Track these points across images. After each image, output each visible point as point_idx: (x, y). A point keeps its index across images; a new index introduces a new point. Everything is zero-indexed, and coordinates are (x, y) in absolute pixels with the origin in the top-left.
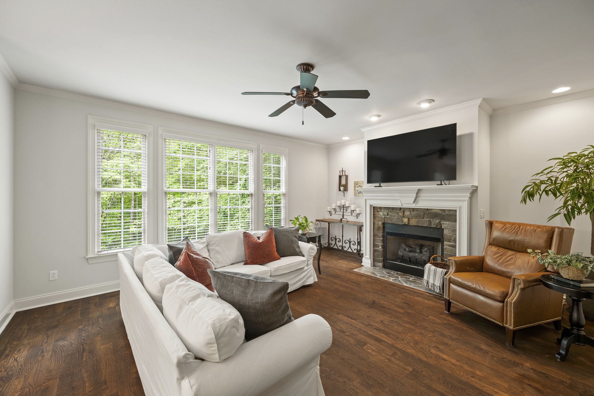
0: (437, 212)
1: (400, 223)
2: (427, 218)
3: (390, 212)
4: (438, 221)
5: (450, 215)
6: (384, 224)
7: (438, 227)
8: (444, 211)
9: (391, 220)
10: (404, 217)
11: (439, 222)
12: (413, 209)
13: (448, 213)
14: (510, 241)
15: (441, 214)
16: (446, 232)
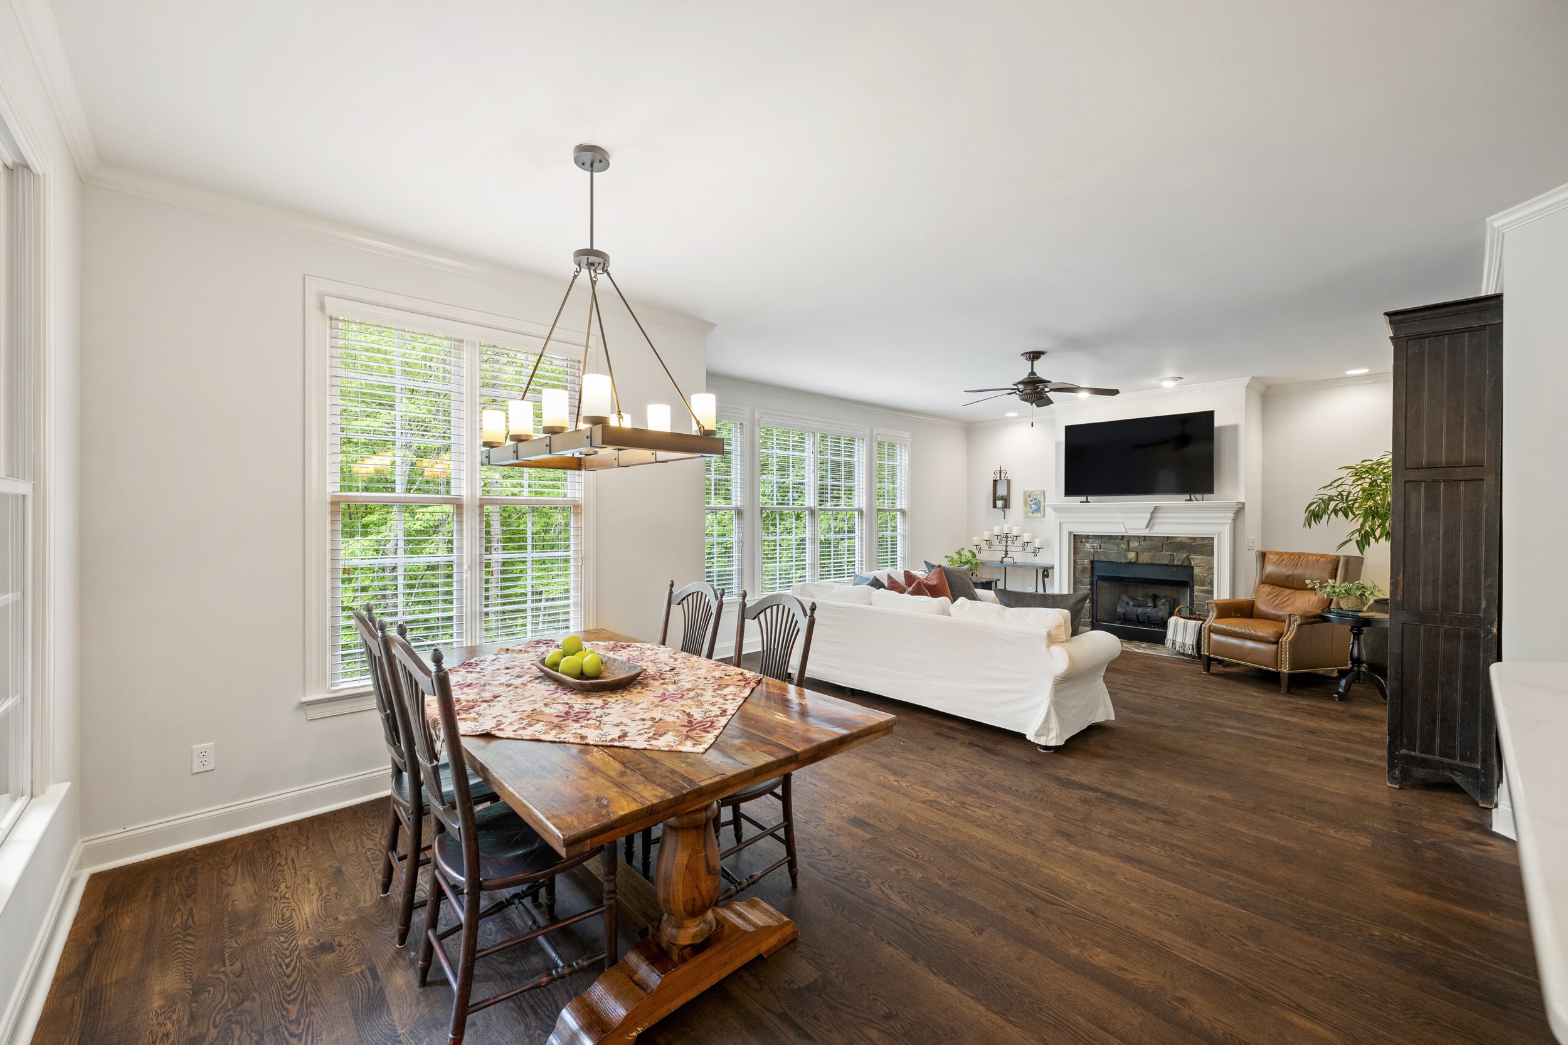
0: (1184, 540)
1: (1123, 561)
2: (1167, 551)
3: (1105, 543)
4: (1185, 555)
5: (1203, 546)
6: (1092, 562)
7: (1186, 564)
8: (1194, 539)
9: (1106, 556)
10: (1128, 550)
11: (1187, 557)
12: (1145, 538)
13: (1201, 543)
14: (1288, 577)
15: (1190, 544)
16: (1197, 571)
